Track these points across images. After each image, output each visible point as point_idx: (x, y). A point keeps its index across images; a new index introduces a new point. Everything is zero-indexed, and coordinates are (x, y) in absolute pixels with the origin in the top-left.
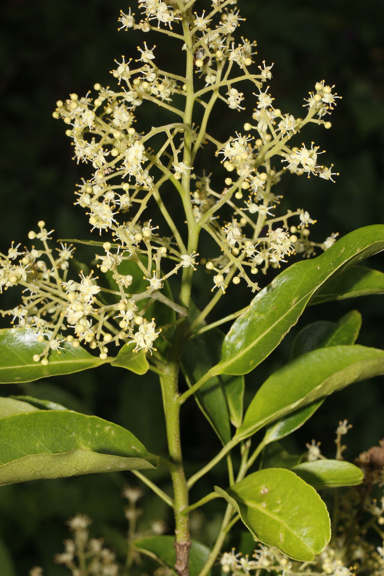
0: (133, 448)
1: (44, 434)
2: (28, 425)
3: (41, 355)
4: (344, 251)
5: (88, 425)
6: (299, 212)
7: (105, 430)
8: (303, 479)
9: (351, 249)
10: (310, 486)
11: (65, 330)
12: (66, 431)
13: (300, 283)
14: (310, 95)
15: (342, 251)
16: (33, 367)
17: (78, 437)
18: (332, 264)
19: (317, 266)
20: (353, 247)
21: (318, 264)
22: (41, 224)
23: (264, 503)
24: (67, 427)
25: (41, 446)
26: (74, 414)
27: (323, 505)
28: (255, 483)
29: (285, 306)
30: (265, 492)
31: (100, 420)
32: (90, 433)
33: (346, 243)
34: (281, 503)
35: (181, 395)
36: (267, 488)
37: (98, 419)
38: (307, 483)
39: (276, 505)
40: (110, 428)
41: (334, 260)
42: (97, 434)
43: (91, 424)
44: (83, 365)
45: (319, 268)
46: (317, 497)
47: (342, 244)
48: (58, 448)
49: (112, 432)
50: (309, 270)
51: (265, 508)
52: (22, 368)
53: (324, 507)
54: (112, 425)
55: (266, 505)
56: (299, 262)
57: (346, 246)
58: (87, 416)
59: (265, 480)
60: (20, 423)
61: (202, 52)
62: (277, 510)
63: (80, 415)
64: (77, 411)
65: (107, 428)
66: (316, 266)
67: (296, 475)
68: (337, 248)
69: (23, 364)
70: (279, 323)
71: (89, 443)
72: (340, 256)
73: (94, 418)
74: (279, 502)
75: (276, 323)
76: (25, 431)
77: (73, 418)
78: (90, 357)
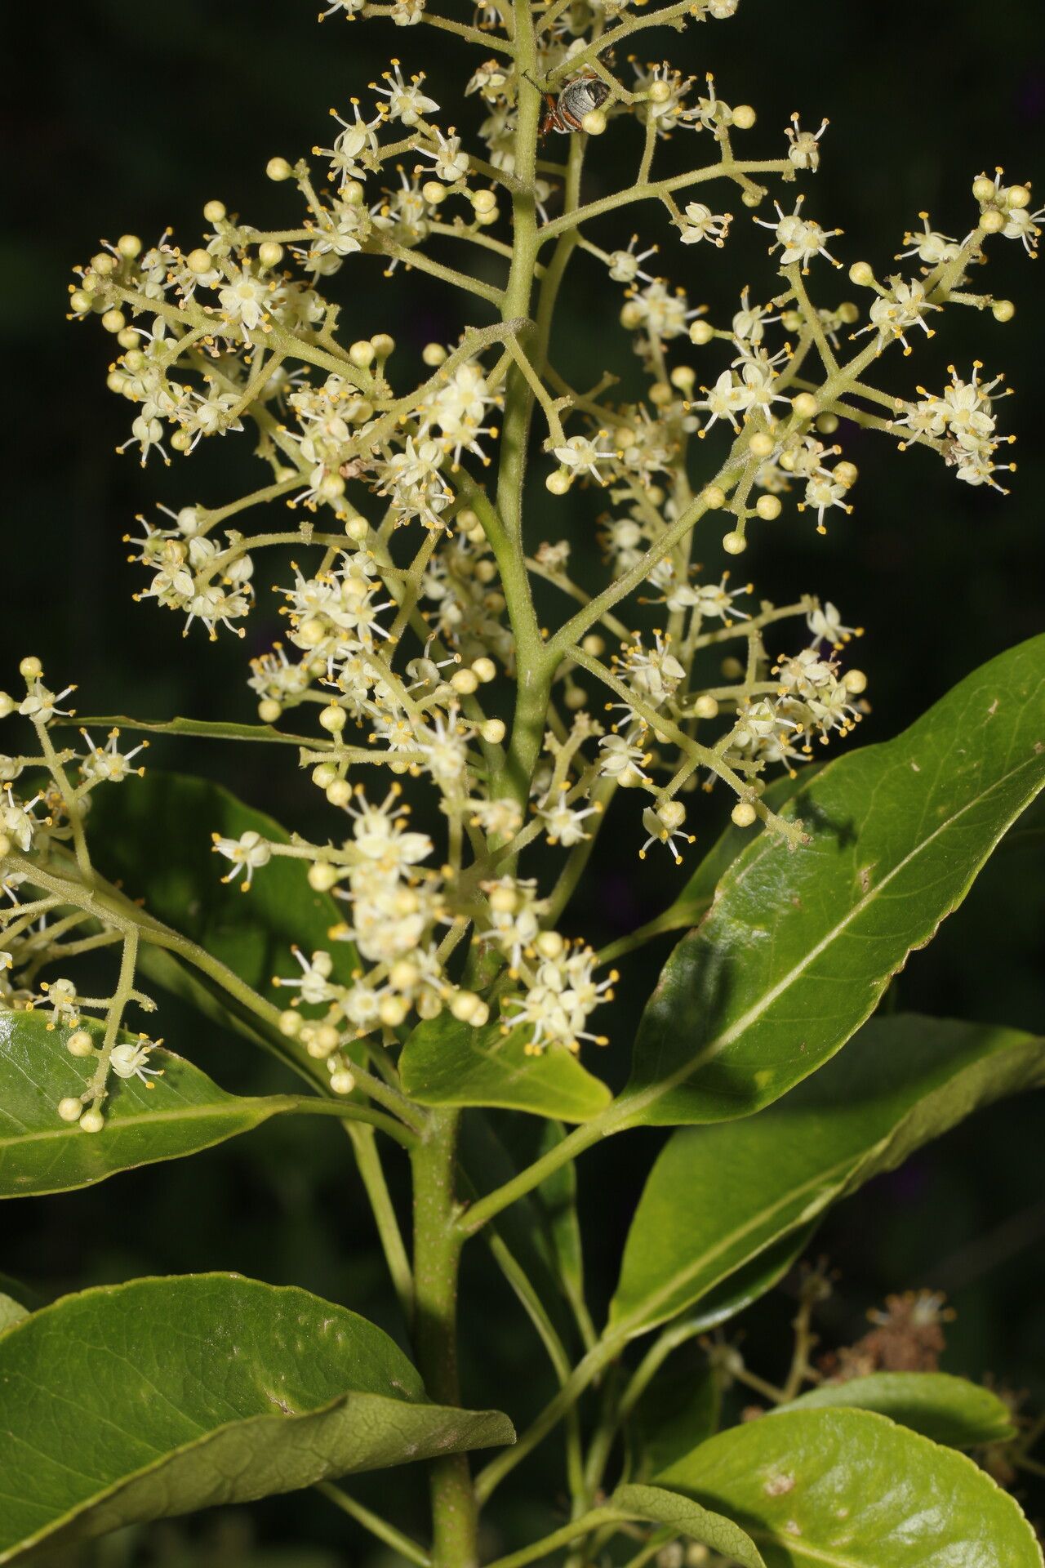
0: (395, 1384)
1: (158, 1357)
2: (113, 1330)
3: (85, 1098)
4: (998, 709)
5: (276, 1316)
6: (806, 604)
7: (321, 1333)
8: (920, 1432)
9: (1023, 700)
10: (950, 1451)
11: (151, 1011)
12: (217, 1342)
13: (867, 818)
14: (922, 221)
15: (992, 710)
16: (54, 1140)
17: (249, 1362)
18: (963, 751)
19: (909, 764)
20: (1028, 696)
21: (909, 757)
22: (30, 667)
23: (790, 1523)
24: (219, 1330)
25: (154, 1396)
26: (239, 1283)
27: (1011, 1505)
28: (739, 1463)
29: (832, 892)
30: (780, 1489)
31: (309, 1298)
32: (282, 1345)
33: (998, 686)
34: (851, 1515)
35: (466, 1210)
36: (785, 1473)
37: (303, 1296)
38: (938, 1442)
39: (835, 1525)
40: (332, 1324)
41: (969, 740)
42: (300, 1346)
43: (283, 1313)
44: (217, 1126)
45: (916, 768)
46: (983, 1480)
47: (985, 687)
48: (203, 1401)
49: (340, 1338)
50: (884, 778)
51: (797, 1536)
52: (18, 1145)
53: (1015, 1511)
54: (341, 1316)
55: (799, 1527)
56: (848, 754)
57: (1003, 694)
58: (275, 1288)
59: (773, 1451)
60: (90, 1327)
61: (593, 91)
62: (845, 1539)
63: (256, 1288)
64: (249, 1276)
65: (326, 1323)
66: (905, 764)
67: (892, 1423)
68: (970, 703)
69: (16, 1132)
70: (830, 947)
71: (283, 1378)
72: (989, 726)
73: (294, 1294)
74: (843, 1513)
75: (821, 947)
76: (104, 1352)
77: (235, 1297)
78: (226, 1100)
